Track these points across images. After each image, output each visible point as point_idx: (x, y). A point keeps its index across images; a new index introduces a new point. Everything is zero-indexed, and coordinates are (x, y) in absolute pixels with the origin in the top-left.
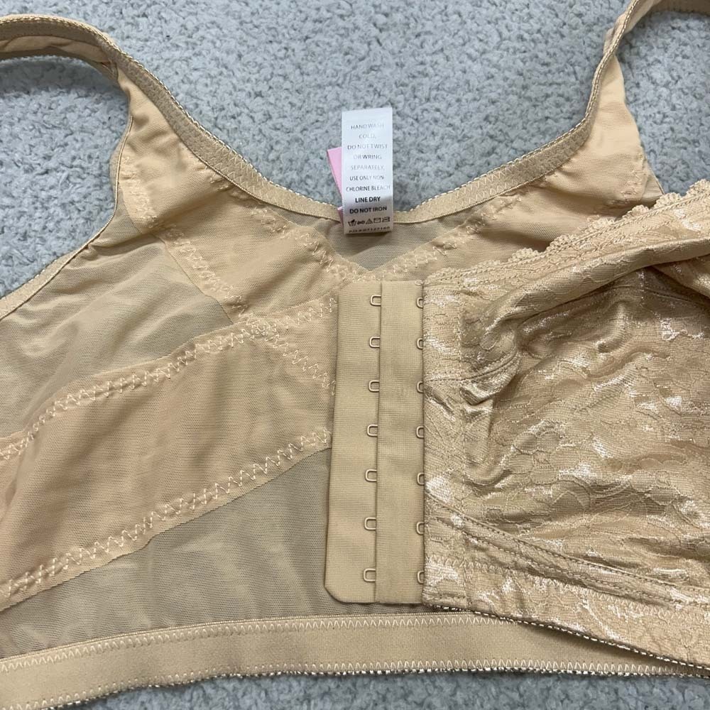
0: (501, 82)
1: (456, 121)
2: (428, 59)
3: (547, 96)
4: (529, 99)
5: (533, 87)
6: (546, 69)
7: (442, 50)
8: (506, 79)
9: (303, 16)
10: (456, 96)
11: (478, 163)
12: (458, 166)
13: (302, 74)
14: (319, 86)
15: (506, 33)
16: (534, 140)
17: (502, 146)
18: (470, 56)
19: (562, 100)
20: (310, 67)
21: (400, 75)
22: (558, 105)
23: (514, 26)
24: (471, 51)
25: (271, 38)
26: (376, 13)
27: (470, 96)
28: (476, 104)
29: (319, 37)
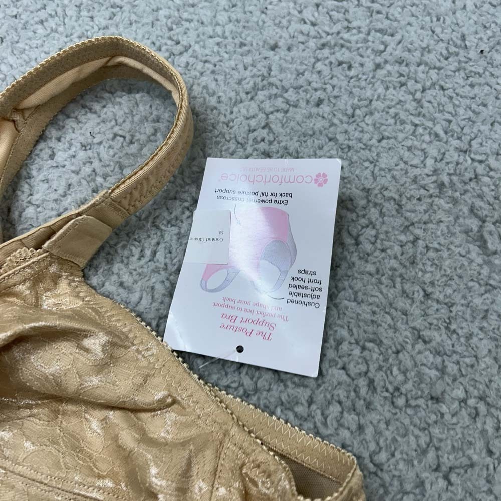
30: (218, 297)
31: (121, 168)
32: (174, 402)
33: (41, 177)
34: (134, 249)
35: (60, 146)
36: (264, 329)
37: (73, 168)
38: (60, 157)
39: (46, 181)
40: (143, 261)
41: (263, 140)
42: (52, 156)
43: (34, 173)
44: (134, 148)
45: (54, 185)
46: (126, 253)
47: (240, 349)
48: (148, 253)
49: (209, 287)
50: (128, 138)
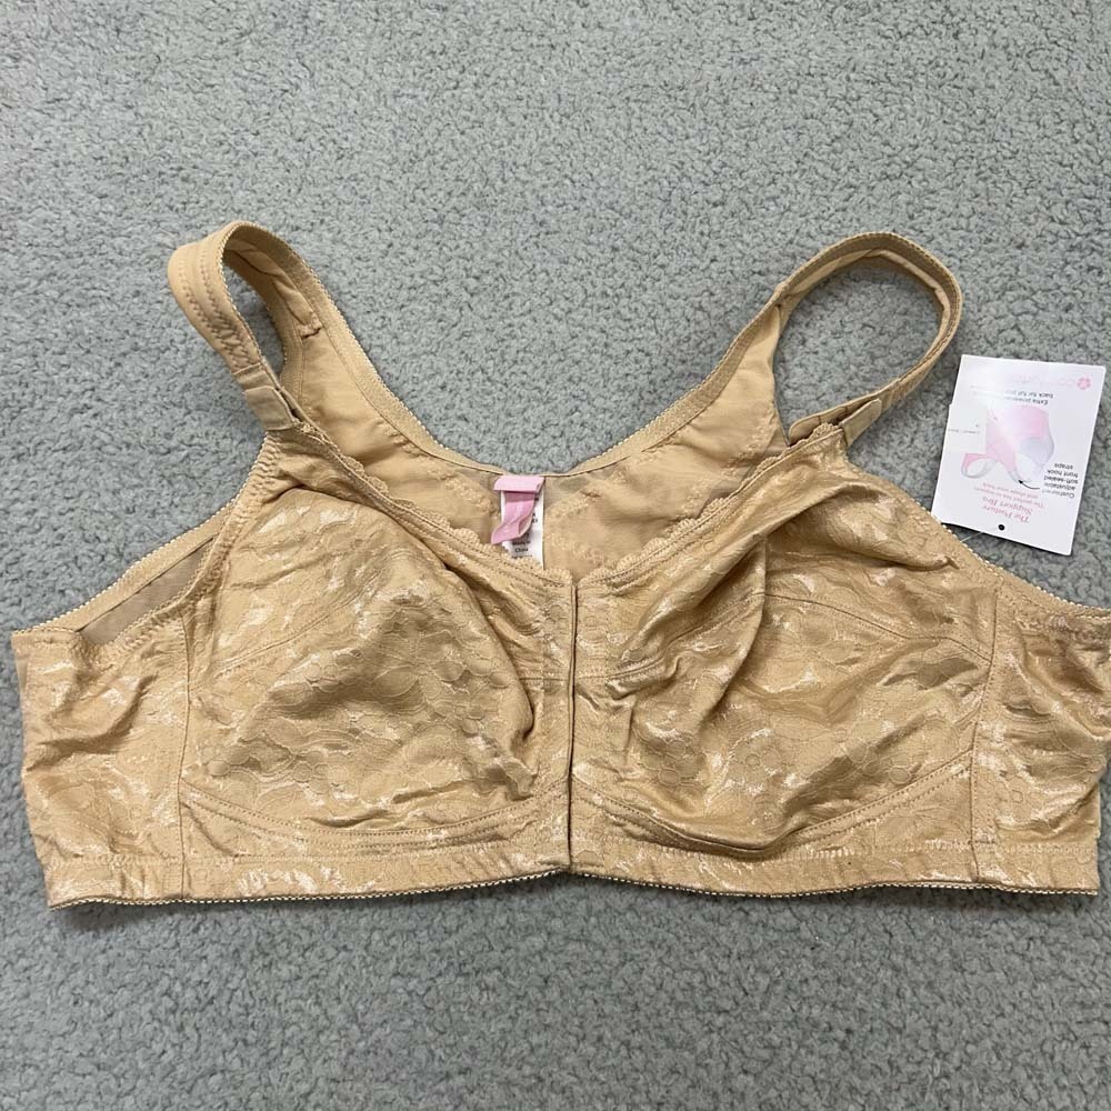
0: (585, 342)
1: (542, 384)
2: (516, 321)
3: (628, 352)
4: (610, 357)
5: (614, 345)
6: (628, 325)
7: (530, 311)
8: (589, 338)
9: (398, 284)
10: (542, 359)
11: (561, 423)
12: (543, 429)
13: (398, 343)
14: (414, 356)
15: (590, 290)
16: (615, 398)
17: (585, 404)
18: (556, 317)
19: (641, 356)
20: (406, 336)
21: (491, 341)
22: (637, 362)
23: (599, 282)
24: (556, 311)
25: (368, 309)
26: (468, 276)
27: (555, 357)
28: (561, 365)
29: (413, 305)
30: (978, 483)
31: (873, 358)
32: (950, 562)
33: (796, 361)
34: (893, 435)
35: (810, 332)
36: (1023, 514)
37: (826, 355)
38: (810, 343)
39: (801, 365)
40: (903, 447)
41: (1013, 341)
42: (804, 342)
43: (788, 357)
44: (883, 340)
45: (811, 370)
46: (885, 438)
47: (1002, 527)
48: (907, 440)
49: (970, 473)
50: (878, 329)
